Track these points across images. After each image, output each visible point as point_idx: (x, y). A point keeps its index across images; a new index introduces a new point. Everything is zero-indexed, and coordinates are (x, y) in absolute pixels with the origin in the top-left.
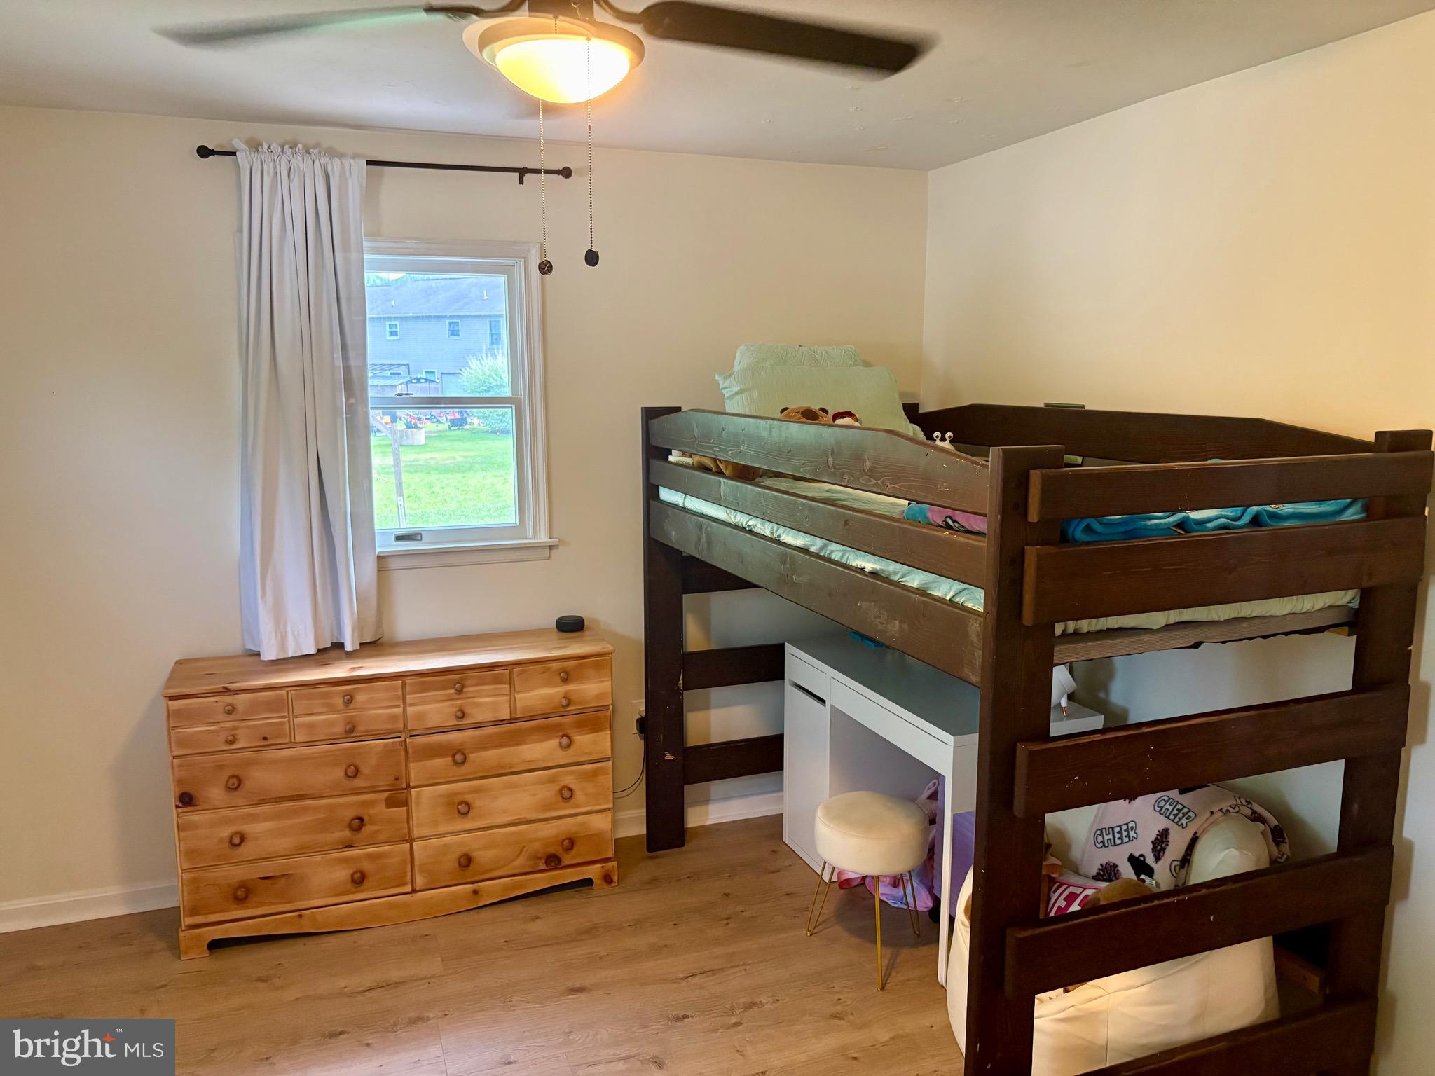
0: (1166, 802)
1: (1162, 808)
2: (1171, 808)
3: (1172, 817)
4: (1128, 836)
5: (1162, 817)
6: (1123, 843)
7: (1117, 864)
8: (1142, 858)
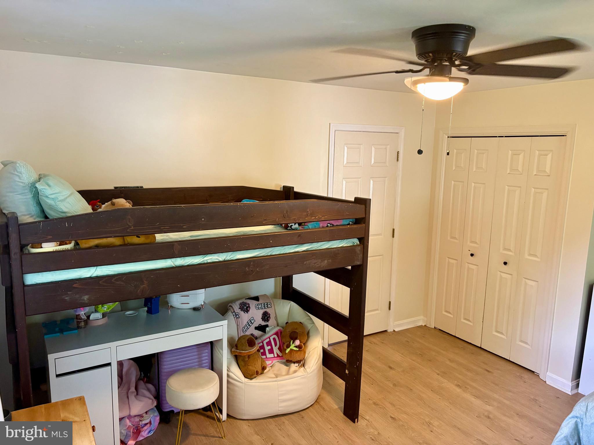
0: (258, 305)
1: (258, 308)
2: (261, 306)
3: (263, 308)
4: (251, 323)
5: (261, 310)
6: (250, 326)
7: (252, 333)
8: (260, 325)
